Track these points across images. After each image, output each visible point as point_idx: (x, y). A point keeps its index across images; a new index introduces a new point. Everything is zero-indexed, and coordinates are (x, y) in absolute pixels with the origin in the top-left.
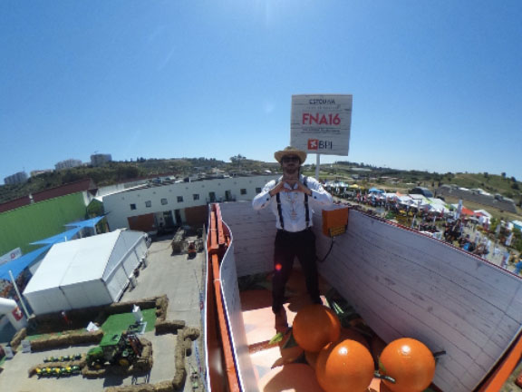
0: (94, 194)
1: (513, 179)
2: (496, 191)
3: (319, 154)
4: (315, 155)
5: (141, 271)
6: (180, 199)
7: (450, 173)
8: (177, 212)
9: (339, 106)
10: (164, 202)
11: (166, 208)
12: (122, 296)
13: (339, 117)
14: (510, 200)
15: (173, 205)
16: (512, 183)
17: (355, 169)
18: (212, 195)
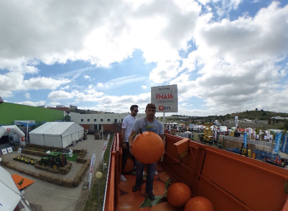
1: (262, 110)
2: (254, 119)
3: (164, 112)
4: (163, 113)
5: (79, 142)
6: (102, 120)
8: (100, 125)
9: (171, 90)
10: (95, 120)
11: (95, 123)
13: (172, 95)
15: (98, 122)
16: (262, 113)
17: (180, 117)
18: (116, 120)
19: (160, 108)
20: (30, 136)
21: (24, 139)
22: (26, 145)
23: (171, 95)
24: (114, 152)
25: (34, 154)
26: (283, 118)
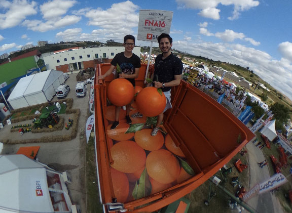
0: (40, 57)
6: (81, 57)
8: (79, 63)
10: (73, 58)
11: (74, 61)
14: (248, 82)
15: (77, 60)
18: (97, 55)
19: (147, 37)
20: (10, 103)
21: (6, 108)
22: (11, 113)
24: (97, 84)
25: (24, 120)
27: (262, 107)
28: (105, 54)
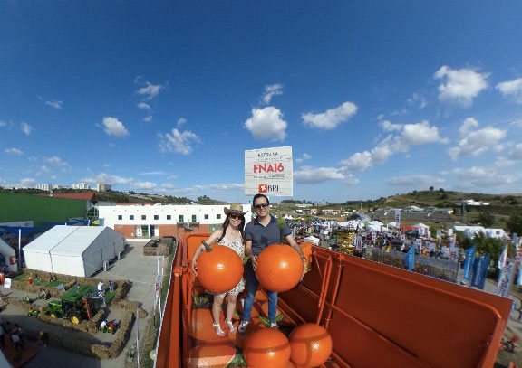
1: (441, 190)
2: (427, 206)
6: (156, 218)
7: (382, 198)
9: (281, 157)
10: (144, 218)
11: (144, 223)
12: (94, 275)
13: (283, 165)
14: (442, 210)
15: (150, 221)
16: (441, 194)
19: (260, 189)
23: (280, 166)
26: (477, 203)
27: (493, 236)
28: (194, 217)
